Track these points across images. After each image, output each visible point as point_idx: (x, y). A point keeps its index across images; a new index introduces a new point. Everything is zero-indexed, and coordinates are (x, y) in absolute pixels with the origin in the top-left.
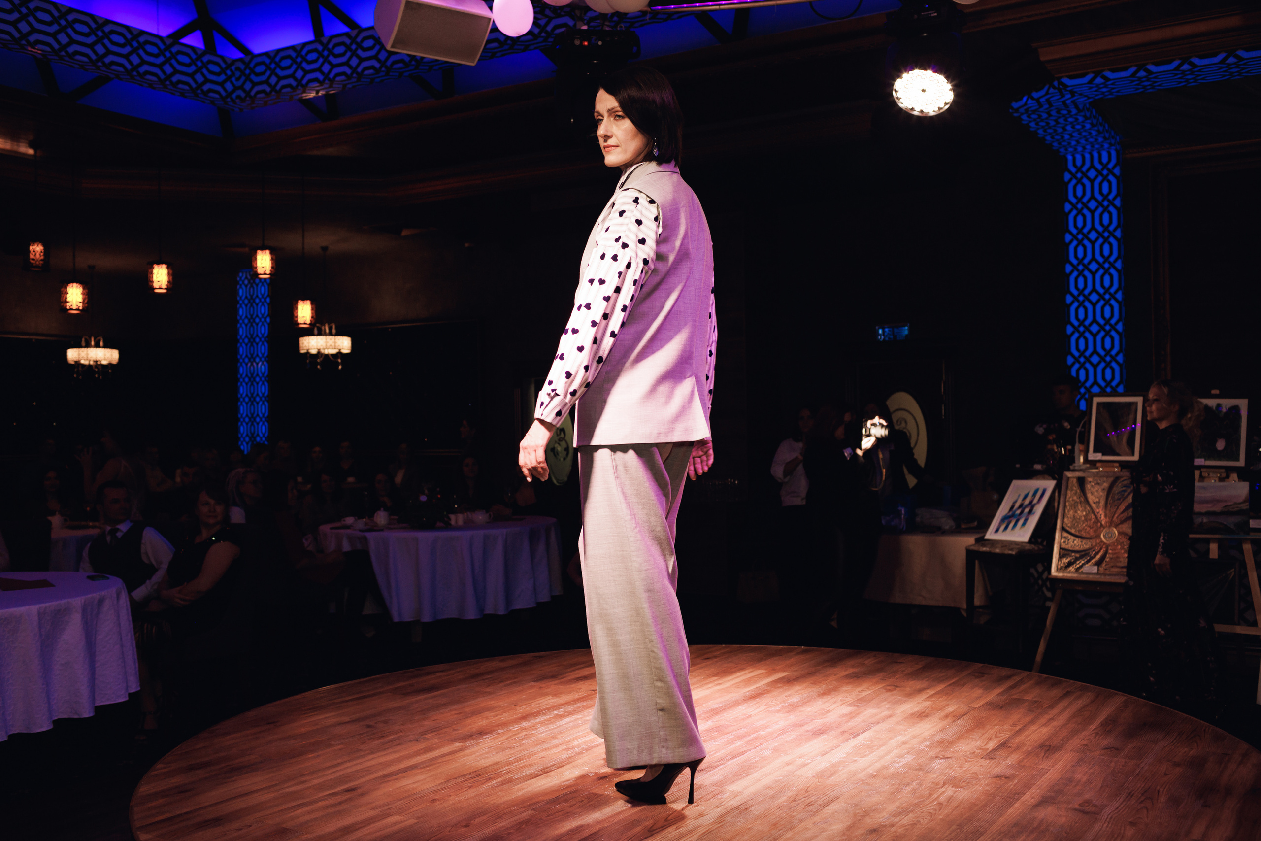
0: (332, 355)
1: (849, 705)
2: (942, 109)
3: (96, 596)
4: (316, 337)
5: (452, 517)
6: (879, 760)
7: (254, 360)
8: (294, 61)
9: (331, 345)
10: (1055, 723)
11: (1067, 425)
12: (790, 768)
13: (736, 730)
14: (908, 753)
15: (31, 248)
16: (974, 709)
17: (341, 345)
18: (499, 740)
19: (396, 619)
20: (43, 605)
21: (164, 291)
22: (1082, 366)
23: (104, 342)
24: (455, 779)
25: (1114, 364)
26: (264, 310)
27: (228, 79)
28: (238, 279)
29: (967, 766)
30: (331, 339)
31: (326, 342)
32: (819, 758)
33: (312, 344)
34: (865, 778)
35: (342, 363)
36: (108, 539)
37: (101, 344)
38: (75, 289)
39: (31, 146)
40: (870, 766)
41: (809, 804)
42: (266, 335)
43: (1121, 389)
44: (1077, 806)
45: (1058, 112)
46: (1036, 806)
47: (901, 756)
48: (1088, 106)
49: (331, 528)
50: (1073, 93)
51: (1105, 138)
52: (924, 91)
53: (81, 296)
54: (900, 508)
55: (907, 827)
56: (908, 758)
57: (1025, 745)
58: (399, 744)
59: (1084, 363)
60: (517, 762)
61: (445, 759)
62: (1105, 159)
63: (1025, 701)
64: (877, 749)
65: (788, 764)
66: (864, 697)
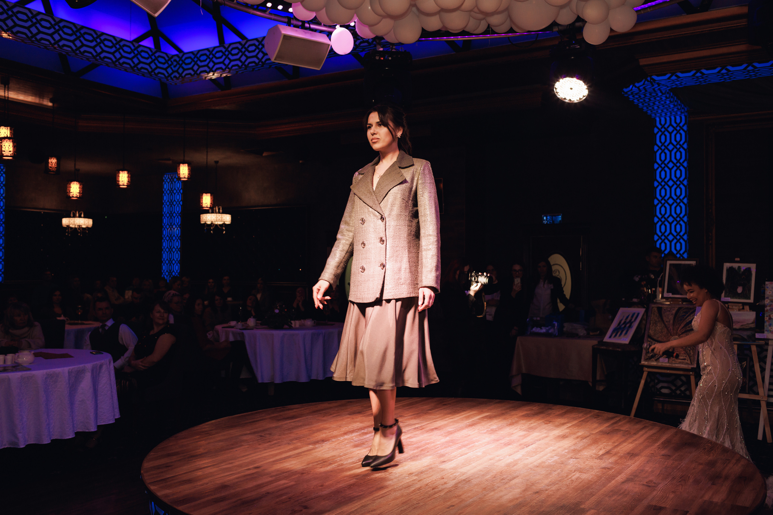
0: (220, 225)
1: (524, 431)
2: (581, 99)
3: (98, 363)
4: (210, 214)
5: (293, 322)
6: (540, 458)
7: (172, 227)
8: (208, 57)
9: (219, 219)
10: (637, 442)
11: (652, 276)
12: (492, 461)
13: (463, 442)
14: (556, 455)
15: (50, 160)
16: (593, 434)
17: (225, 219)
18: (334, 444)
19: (260, 381)
20: (71, 367)
21: (125, 187)
22: (663, 241)
23: (84, 215)
24: (312, 463)
25: (682, 241)
26: (179, 197)
27: (169, 66)
28: (164, 178)
29: (587, 462)
30: (219, 216)
31: (217, 218)
32: (508, 457)
33: (208, 218)
34: (532, 467)
35: (225, 230)
36: (100, 330)
37: (82, 215)
38: (75, 185)
39: (51, 101)
40: (535, 462)
41: (503, 479)
42: (179, 212)
43: (685, 256)
44: (645, 483)
45: (650, 94)
46: (623, 483)
47: (552, 457)
48: (668, 91)
49: (223, 328)
50: (659, 84)
51: (678, 109)
52: (571, 89)
53: (79, 189)
54: (554, 323)
55: (555, 491)
56: (556, 458)
57: (619, 453)
58: (279, 446)
59: (664, 239)
60: (344, 455)
61: (305, 453)
62: (678, 121)
63: (621, 430)
64: (539, 453)
65: (491, 459)
66: (533, 426)
